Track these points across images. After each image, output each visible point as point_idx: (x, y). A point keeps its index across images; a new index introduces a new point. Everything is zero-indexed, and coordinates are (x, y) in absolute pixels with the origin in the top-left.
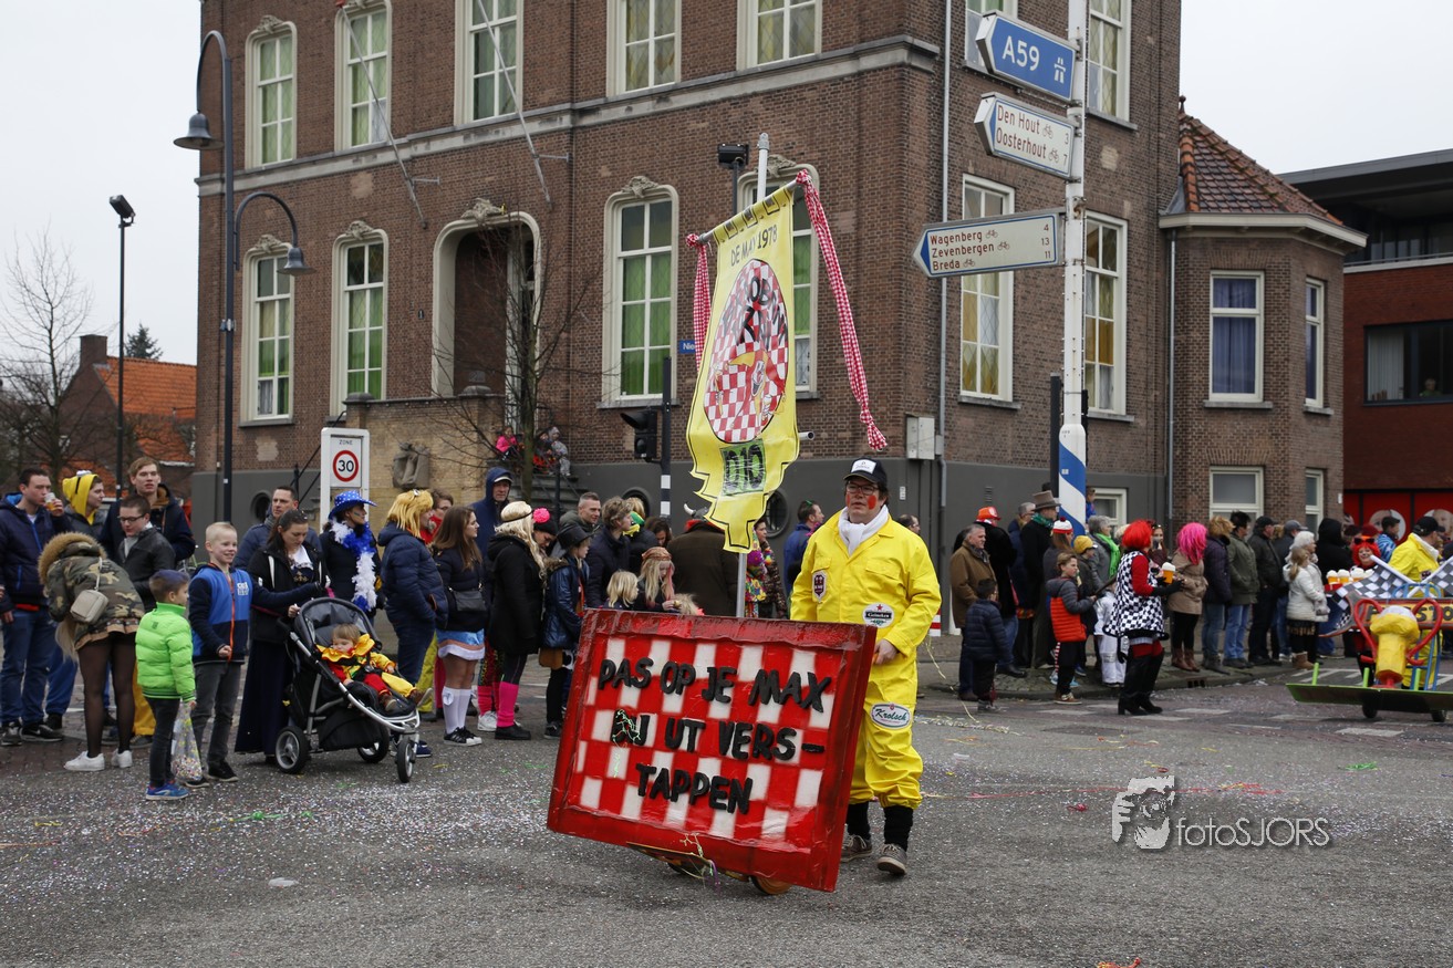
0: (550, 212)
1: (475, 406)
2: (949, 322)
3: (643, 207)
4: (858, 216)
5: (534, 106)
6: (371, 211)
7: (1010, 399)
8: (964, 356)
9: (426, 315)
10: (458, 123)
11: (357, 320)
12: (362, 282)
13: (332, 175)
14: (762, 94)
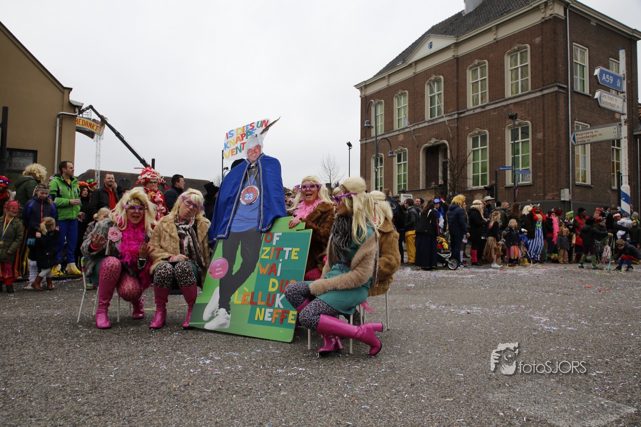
0: (452, 140)
1: (433, 191)
2: (572, 162)
3: (478, 137)
4: (544, 133)
5: (447, 113)
6: (403, 144)
7: (590, 184)
8: (576, 172)
9: (418, 169)
10: (426, 120)
11: (400, 171)
12: (401, 162)
13: (393, 136)
14: (513, 103)
